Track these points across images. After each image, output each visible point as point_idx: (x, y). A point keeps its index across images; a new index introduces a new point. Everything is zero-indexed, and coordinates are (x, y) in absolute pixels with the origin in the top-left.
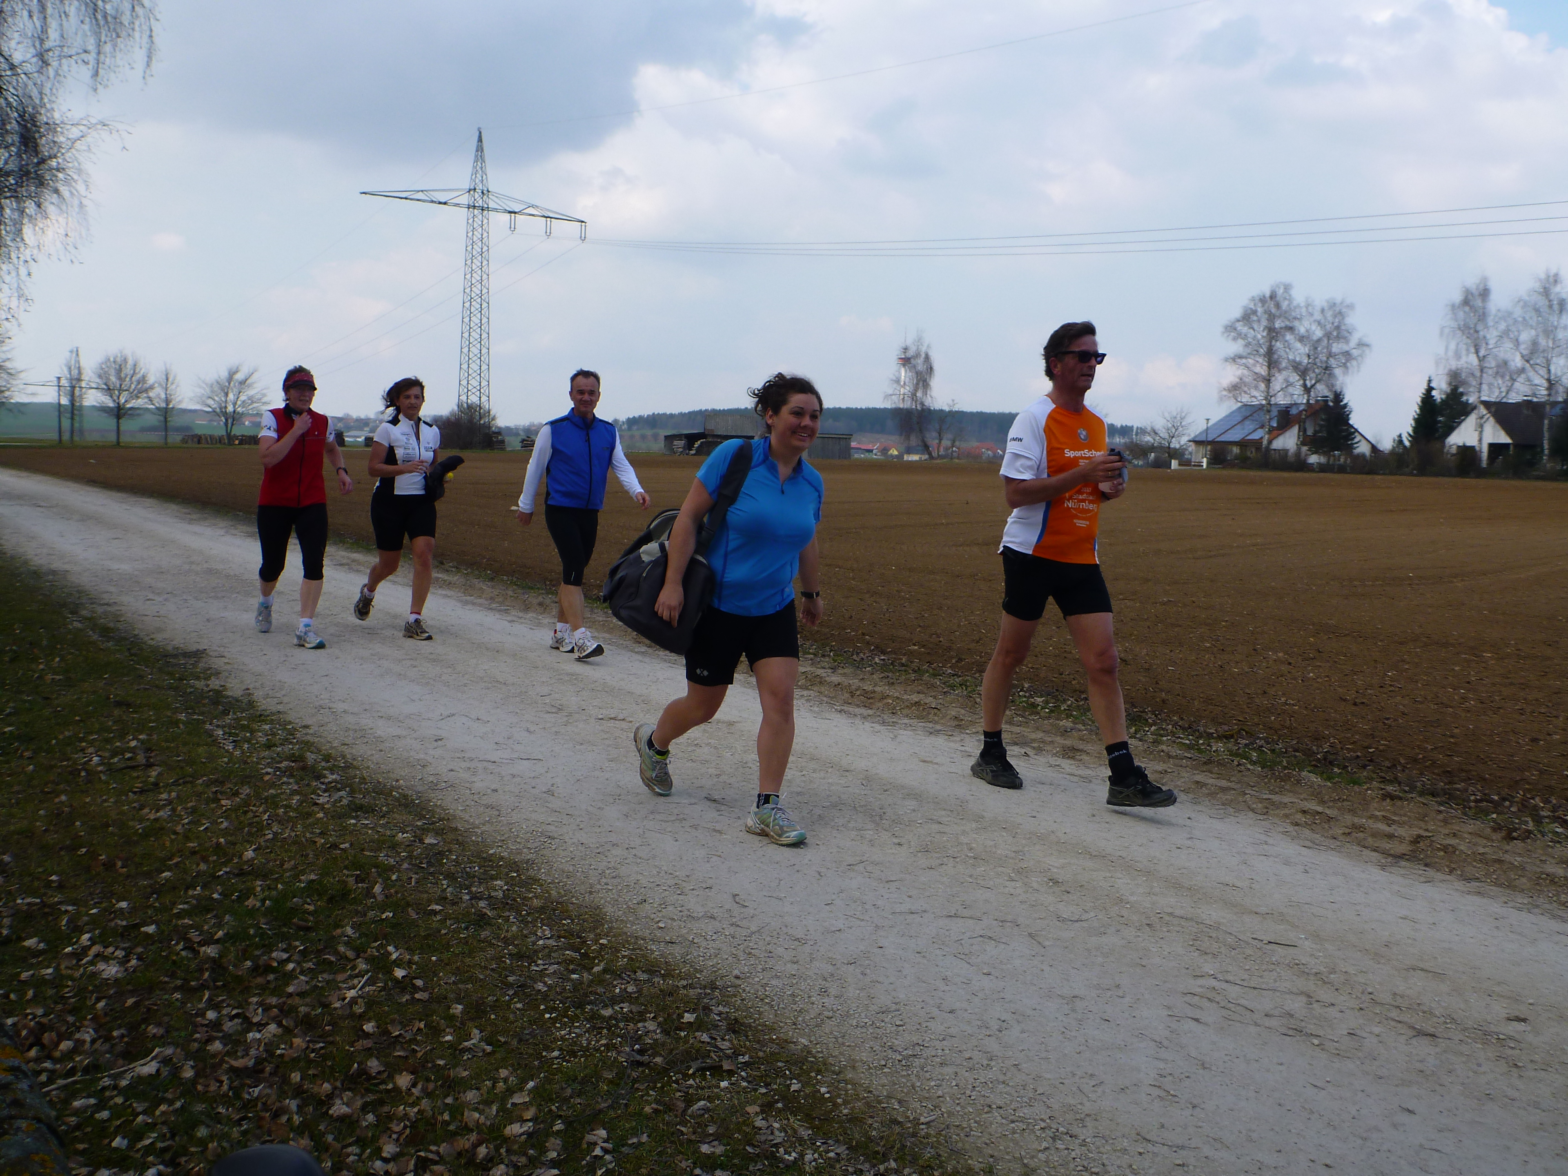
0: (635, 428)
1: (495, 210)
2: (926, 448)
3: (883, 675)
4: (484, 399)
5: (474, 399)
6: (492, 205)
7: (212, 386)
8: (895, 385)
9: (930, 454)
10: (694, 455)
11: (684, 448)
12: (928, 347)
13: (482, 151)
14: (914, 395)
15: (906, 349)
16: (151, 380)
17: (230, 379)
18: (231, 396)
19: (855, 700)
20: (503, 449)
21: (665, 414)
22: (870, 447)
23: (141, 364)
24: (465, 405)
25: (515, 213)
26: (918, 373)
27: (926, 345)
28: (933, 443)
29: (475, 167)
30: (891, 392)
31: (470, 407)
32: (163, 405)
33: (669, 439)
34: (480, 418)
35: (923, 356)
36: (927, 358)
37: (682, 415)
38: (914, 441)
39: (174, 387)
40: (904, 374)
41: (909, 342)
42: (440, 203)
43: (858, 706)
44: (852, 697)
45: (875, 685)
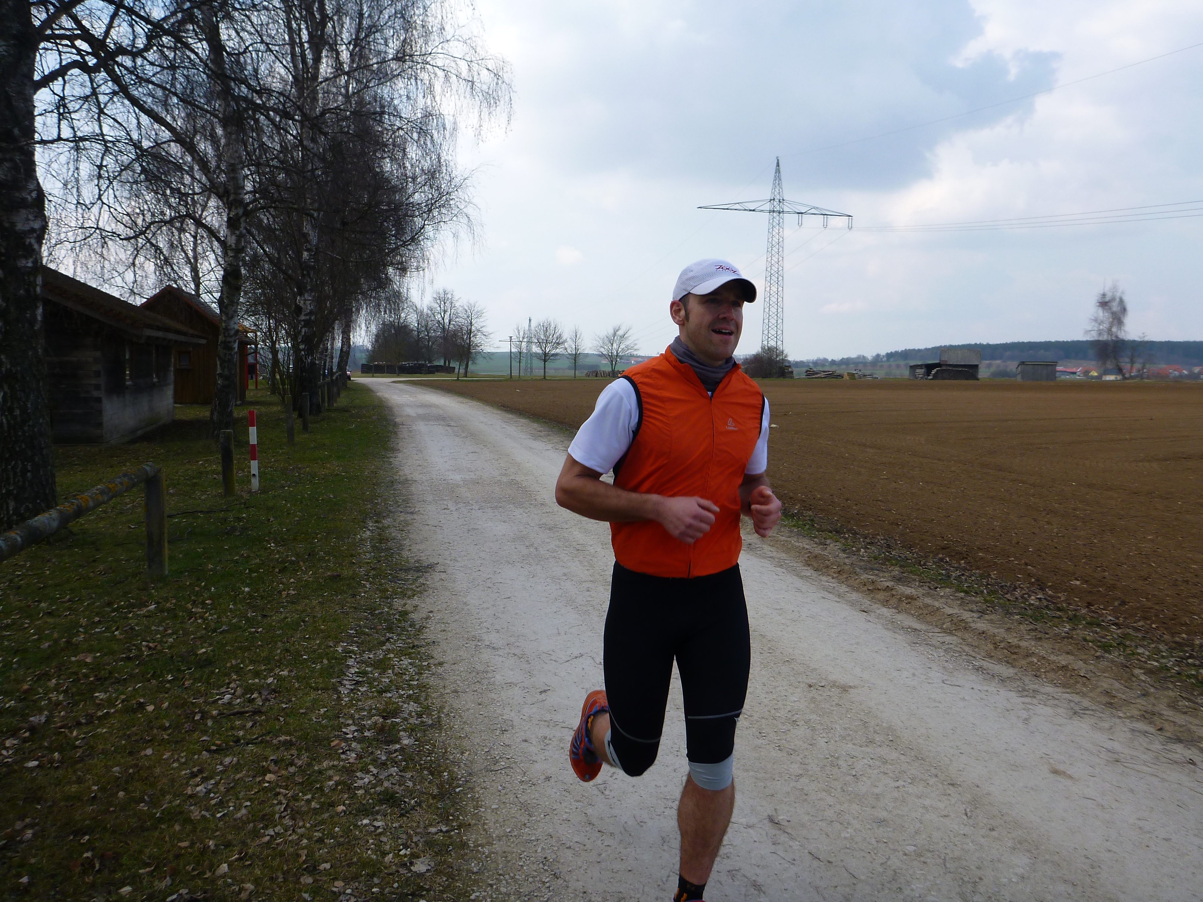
1: (788, 212)
2: (1120, 371)
4: (779, 343)
5: (772, 343)
6: (786, 209)
7: (603, 339)
8: (1094, 323)
9: (1123, 375)
10: (930, 379)
11: (924, 374)
12: (1123, 293)
13: (779, 172)
14: (1109, 330)
15: (1104, 295)
16: (565, 336)
17: (615, 335)
18: (615, 345)
20: (792, 377)
22: (1074, 370)
23: (559, 327)
24: (766, 347)
25: (802, 213)
26: (1113, 314)
27: (1120, 291)
28: (1126, 367)
29: (774, 184)
30: (1090, 329)
31: (770, 349)
32: (574, 352)
33: (913, 368)
34: (777, 356)
35: (1118, 300)
36: (1121, 301)
37: (927, 350)
38: (1110, 365)
39: (580, 340)
40: (1101, 314)
41: (1107, 290)
42: (750, 210)
44: (996, 648)
45: (1021, 639)
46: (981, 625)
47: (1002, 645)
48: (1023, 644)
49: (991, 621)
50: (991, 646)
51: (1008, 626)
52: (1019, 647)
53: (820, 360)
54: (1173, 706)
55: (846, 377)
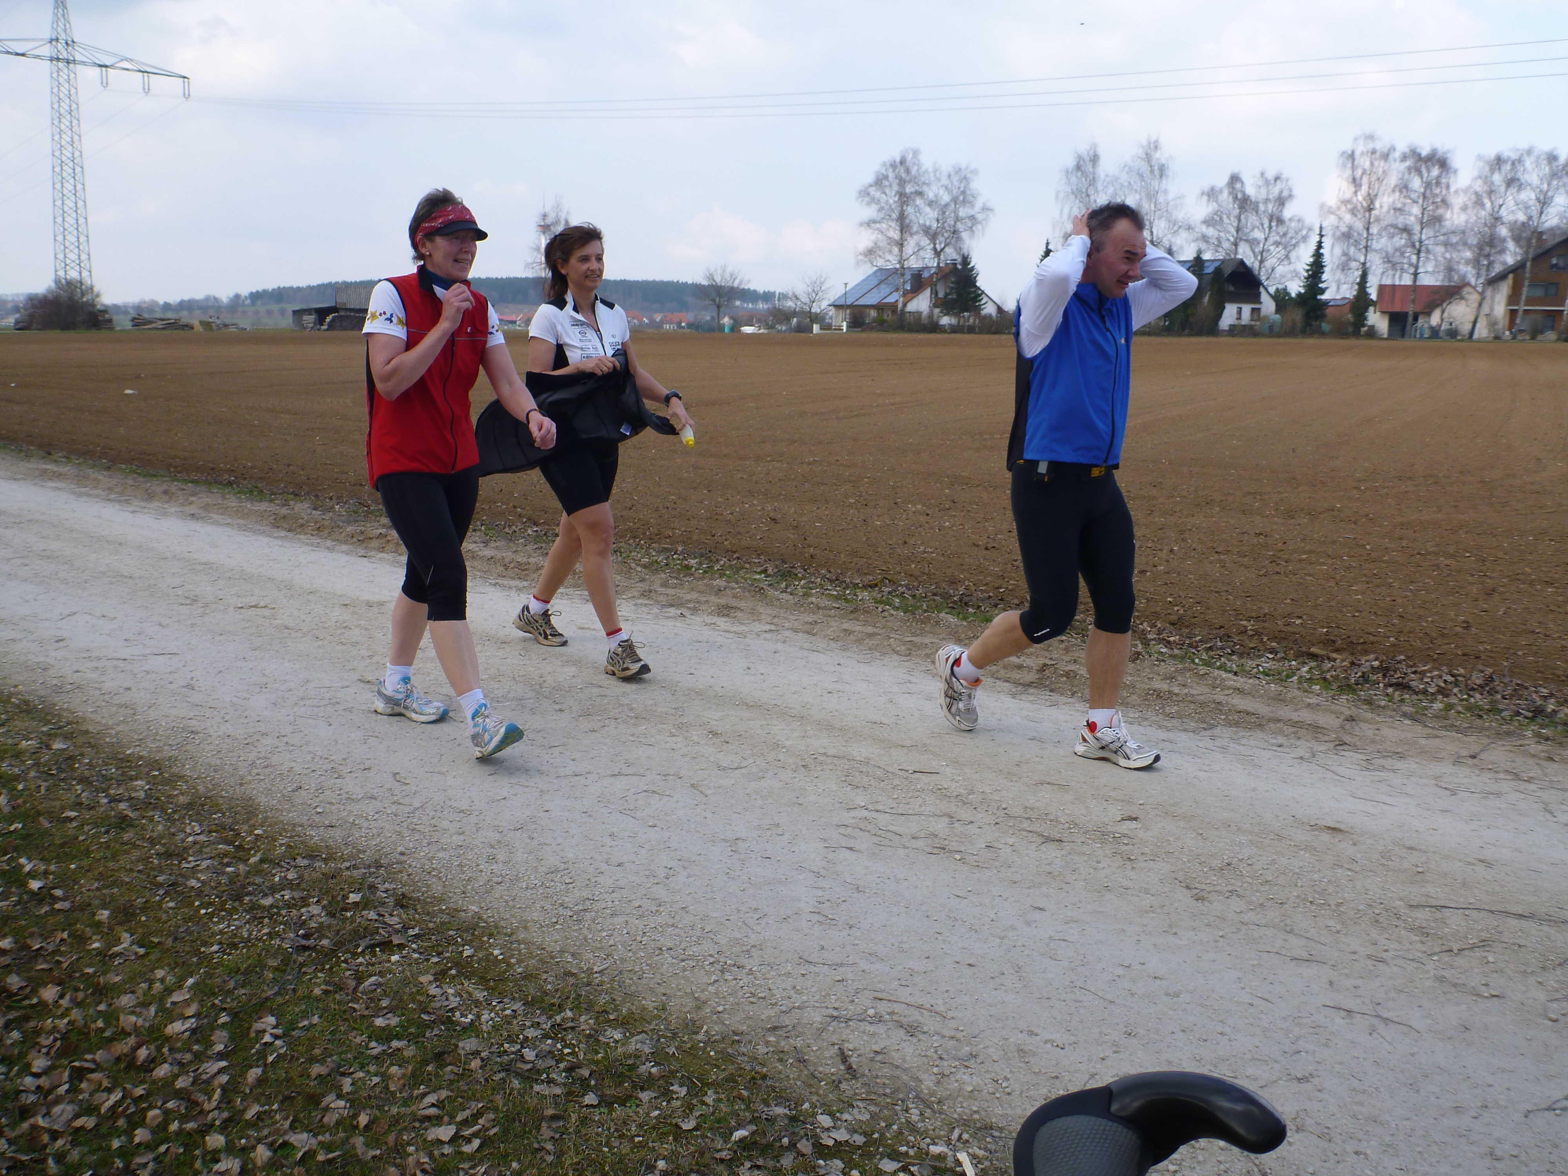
0: (259, 303)
1: (83, 63)
3: (536, 546)
4: (85, 274)
5: (73, 274)
6: (78, 57)
10: (325, 330)
11: (315, 323)
12: (568, 213)
15: (545, 216)
19: (510, 573)
20: (111, 329)
21: (291, 288)
22: (513, 318)
24: (63, 281)
25: (106, 66)
27: (565, 211)
29: (55, 14)
31: (70, 283)
33: (298, 314)
34: (83, 295)
37: (310, 288)
41: (548, 208)
42: (17, 54)
43: (513, 578)
44: (506, 569)
45: (529, 556)
46: (488, 553)
47: (512, 565)
48: (532, 560)
49: (497, 548)
50: (502, 568)
51: (514, 549)
52: (529, 563)
53: (145, 302)
54: (665, 585)
55: (198, 328)
